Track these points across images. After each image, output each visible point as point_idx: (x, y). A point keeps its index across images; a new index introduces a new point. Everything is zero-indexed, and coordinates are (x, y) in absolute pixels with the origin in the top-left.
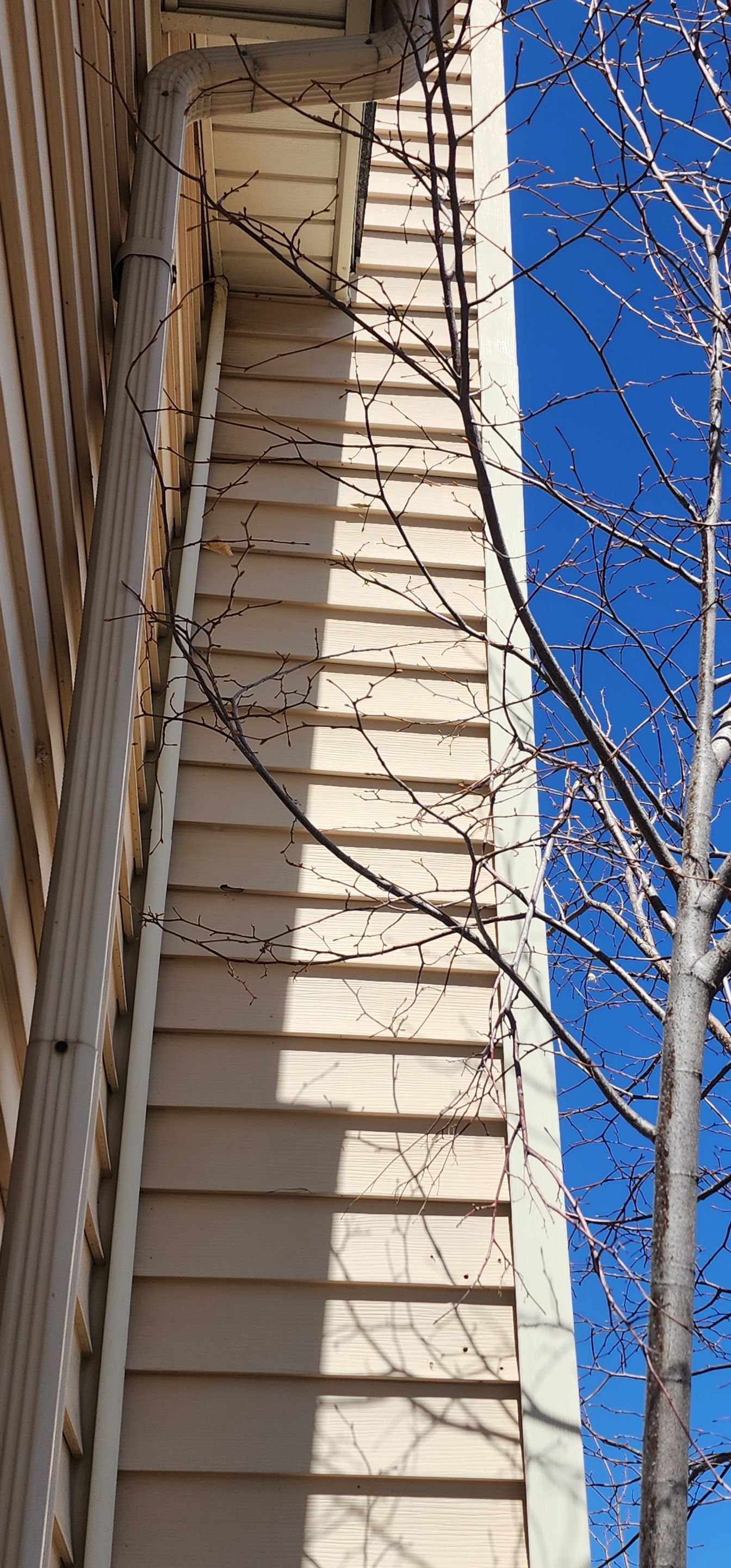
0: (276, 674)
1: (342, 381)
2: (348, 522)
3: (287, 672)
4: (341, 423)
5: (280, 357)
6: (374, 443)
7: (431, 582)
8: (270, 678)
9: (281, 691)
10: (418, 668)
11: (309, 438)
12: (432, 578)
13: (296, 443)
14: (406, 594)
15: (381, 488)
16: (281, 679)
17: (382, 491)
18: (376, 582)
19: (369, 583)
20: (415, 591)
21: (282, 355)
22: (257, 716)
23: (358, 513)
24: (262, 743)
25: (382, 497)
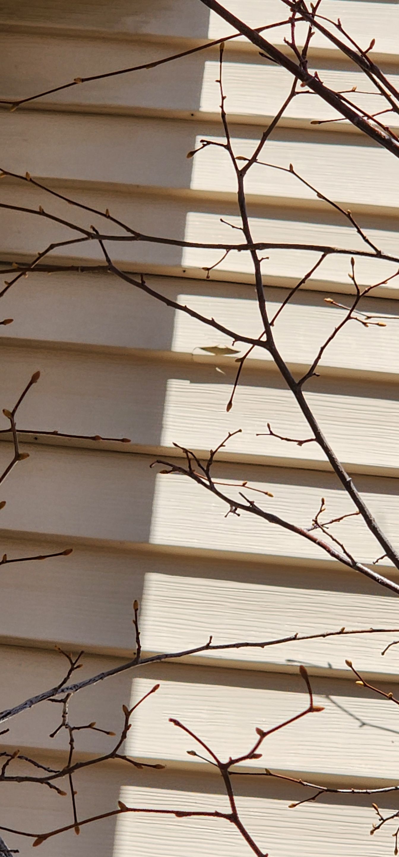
0: (55, 691)
1: (186, 114)
2: (192, 382)
3: (76, 687)
4: (183, 193)
5: (80, 84)
6: (255, 241)
7: (362, 510)
8: (43, 698)
9: (63, 724)
10: (328, 673)
11: (128, 230)
12: (363, 496)
13: (101, 238)
14: (313, 533)
15: (268, 325)
16: (64, 701)
17: (268, 332)
18: (253, 509)
19: (239, 511)
20: (332, 529)
21: (83, 80)
22: (20, 779)
23: (214, 366)
24: (36, 844)
25: (269, 345)
